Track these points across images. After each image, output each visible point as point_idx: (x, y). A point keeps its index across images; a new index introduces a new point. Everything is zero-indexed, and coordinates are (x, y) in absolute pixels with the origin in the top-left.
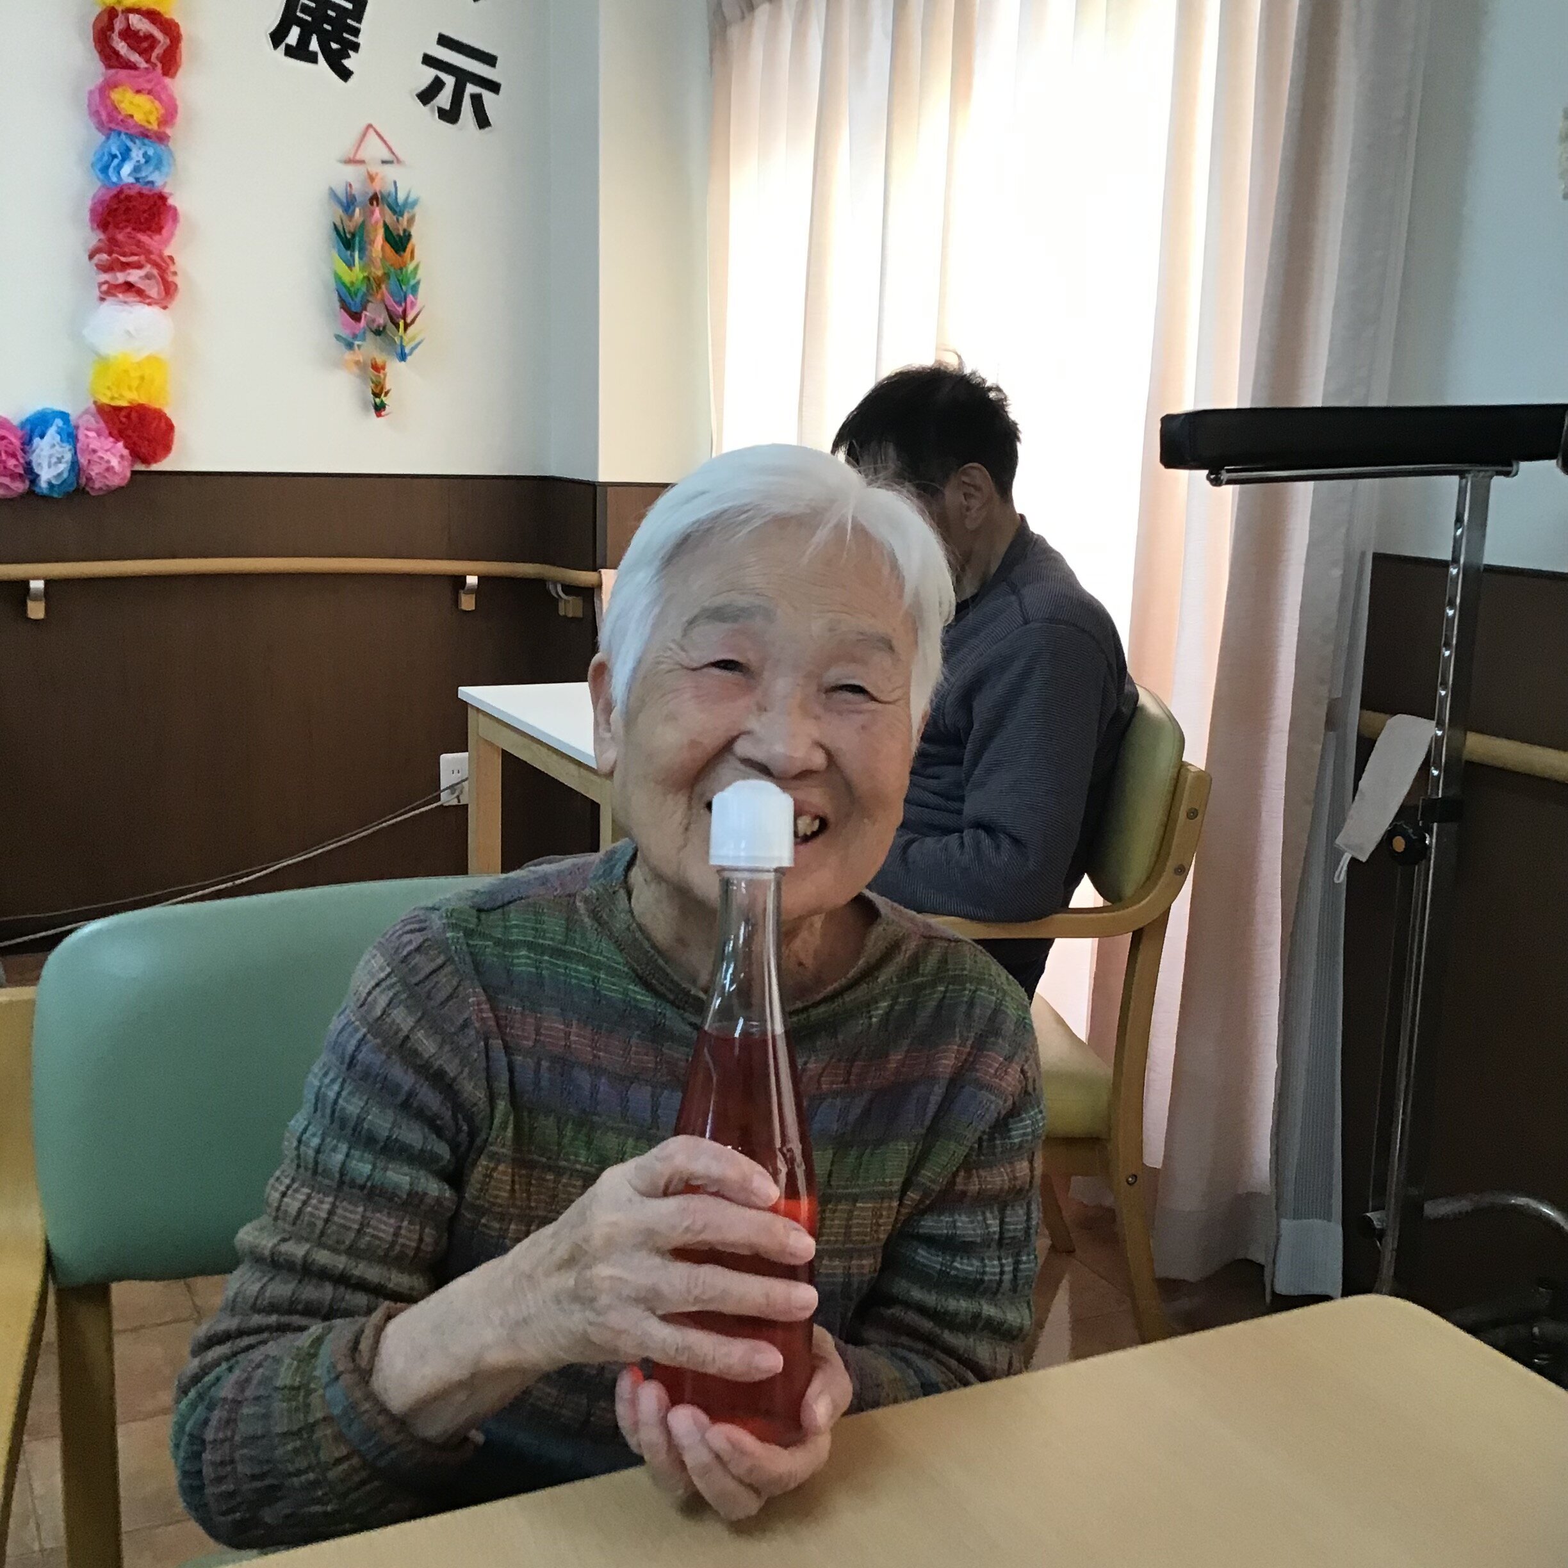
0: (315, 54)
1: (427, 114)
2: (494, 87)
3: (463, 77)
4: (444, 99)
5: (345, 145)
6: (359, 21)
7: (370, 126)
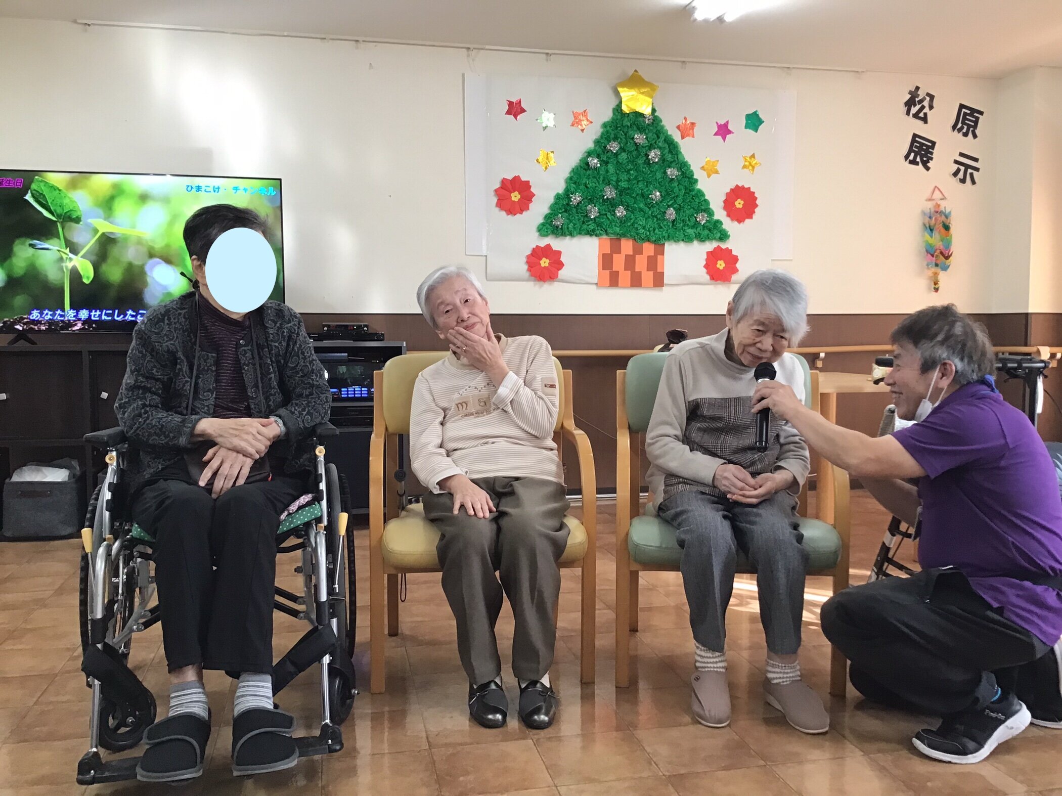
0: (918, 162)
1: (955, 182)
2: (977, 169)
3: (967, 167)
4: (961, 175)
5: (927, 194)
6: (933, 149)
7: (936, 187)
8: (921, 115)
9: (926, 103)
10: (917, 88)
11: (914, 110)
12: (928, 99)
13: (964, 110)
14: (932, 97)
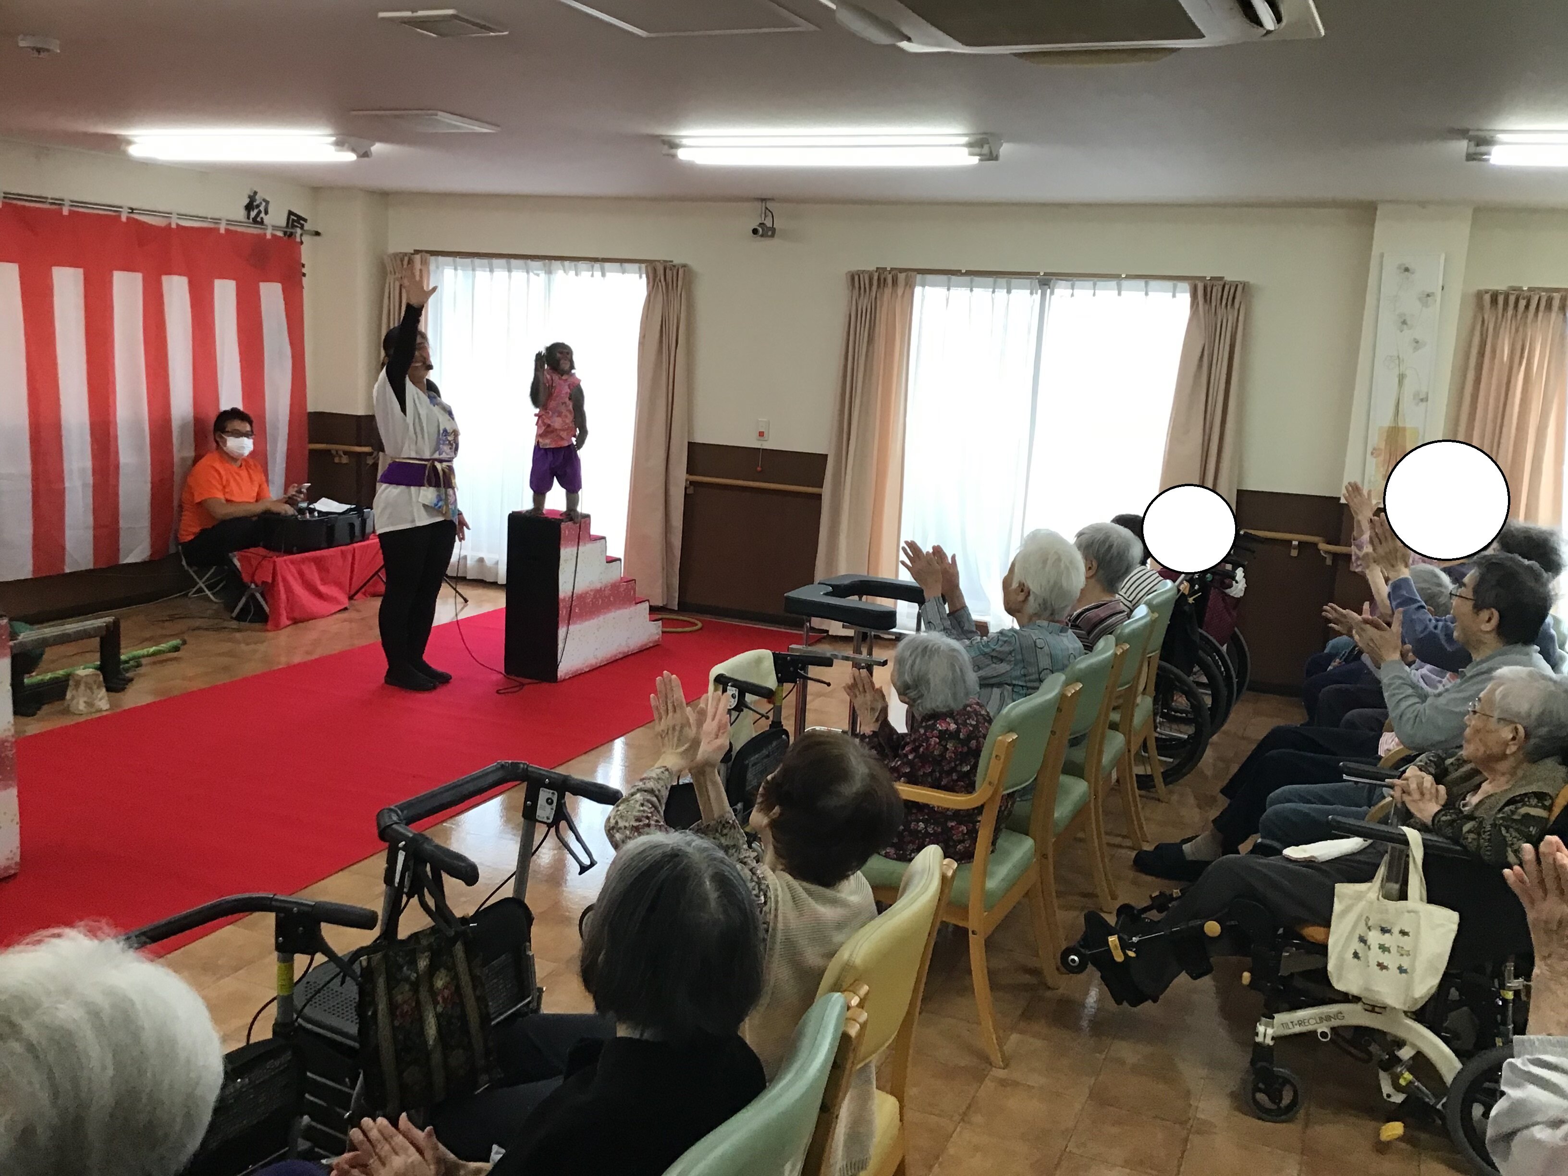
2: (305, 275)
8: (259, 219)
9: (262, 208)
10: (255, 193)
11: (253, 214)
12: (264, 204)
13: (292, 217)
14: (267, 203)
